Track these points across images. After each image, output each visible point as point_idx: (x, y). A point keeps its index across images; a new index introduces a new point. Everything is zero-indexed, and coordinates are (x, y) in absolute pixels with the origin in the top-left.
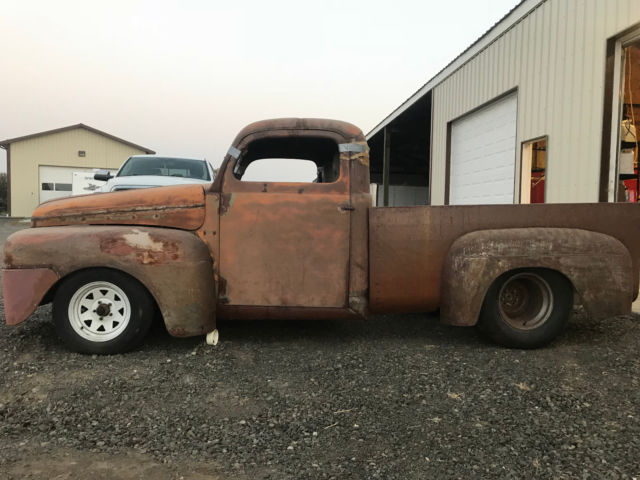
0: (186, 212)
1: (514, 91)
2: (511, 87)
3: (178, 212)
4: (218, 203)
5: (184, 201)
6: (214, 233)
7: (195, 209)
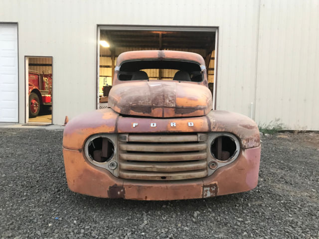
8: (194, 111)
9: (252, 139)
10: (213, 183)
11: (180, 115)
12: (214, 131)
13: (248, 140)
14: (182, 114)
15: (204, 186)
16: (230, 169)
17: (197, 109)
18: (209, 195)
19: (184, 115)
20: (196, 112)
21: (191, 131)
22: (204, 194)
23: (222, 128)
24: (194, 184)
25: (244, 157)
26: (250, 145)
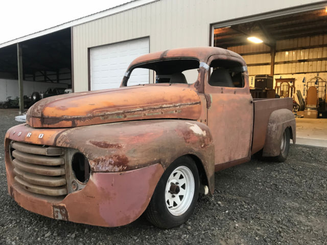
0: (192, 108)
1: (148, 37)
2: (147, 35)
3: (187, 108)
4: (205, 100)
5: (190, 100)
6: (205, 121)
7: (196, 105)
8: (58, 122)
9: (104, 161)
10: (62, 205)
11: (47, 126)
12: (59, 145)
13: (97, 161)
14: (48, 124)
15: (54, 206)
16: (76, 194)
17: (63, 120)
18: (60, 217)
19: (50, 126)
20: (60, 123)
21: (40, 143)
22: (56, 215)
23: (67, 143)
24: (45, 201)
25: (93, 183)
26: (100, 168)
